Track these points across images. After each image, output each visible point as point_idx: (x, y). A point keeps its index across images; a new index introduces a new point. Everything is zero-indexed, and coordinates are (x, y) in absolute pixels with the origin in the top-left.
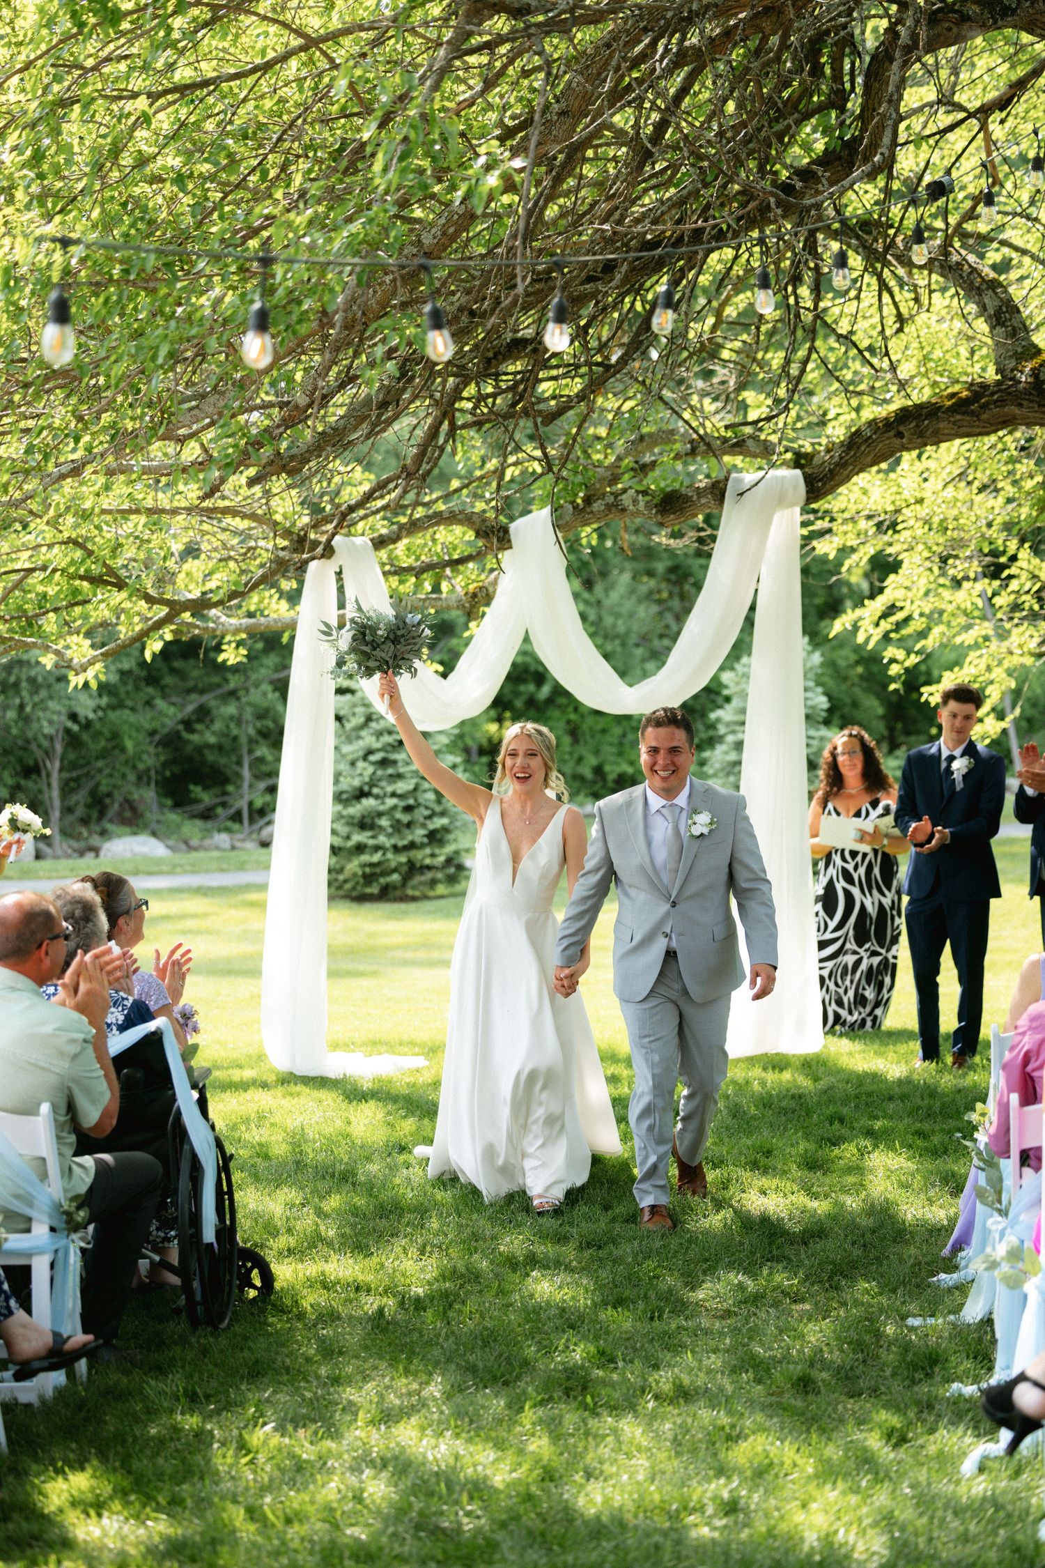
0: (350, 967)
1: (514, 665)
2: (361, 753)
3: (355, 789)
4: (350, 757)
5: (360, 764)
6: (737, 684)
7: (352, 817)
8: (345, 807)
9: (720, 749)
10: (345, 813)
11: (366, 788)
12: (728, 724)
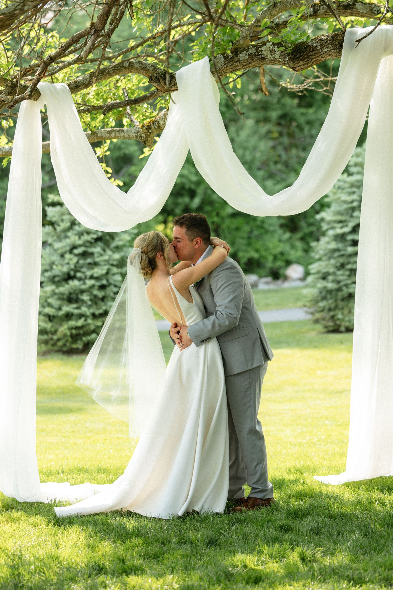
0: (61, 404)
1: (176, 185)
2: (68, 248)
3: (64, 273)
4: (60, 251)
5: (68, 256)
6: (335, 194)
7: (63, 294)
8: (57, 287)
9: (323, 240)
10: (57, 291)
11: (72, 273)
12: (329, 223)
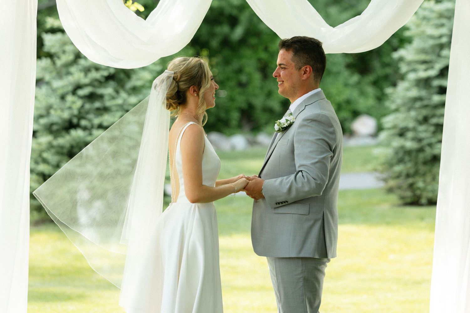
0: (57, 289)
1: (211, 9)
2: (70, 88)
3: (64, 121)
4: (60, 92)
5: (70, 98)
6: (418, 26)
7: (62, 147)
8: (56, 137)
9: (402, 86)
10: (55, 143)
11: (75, 121)
12: (409, 63)
